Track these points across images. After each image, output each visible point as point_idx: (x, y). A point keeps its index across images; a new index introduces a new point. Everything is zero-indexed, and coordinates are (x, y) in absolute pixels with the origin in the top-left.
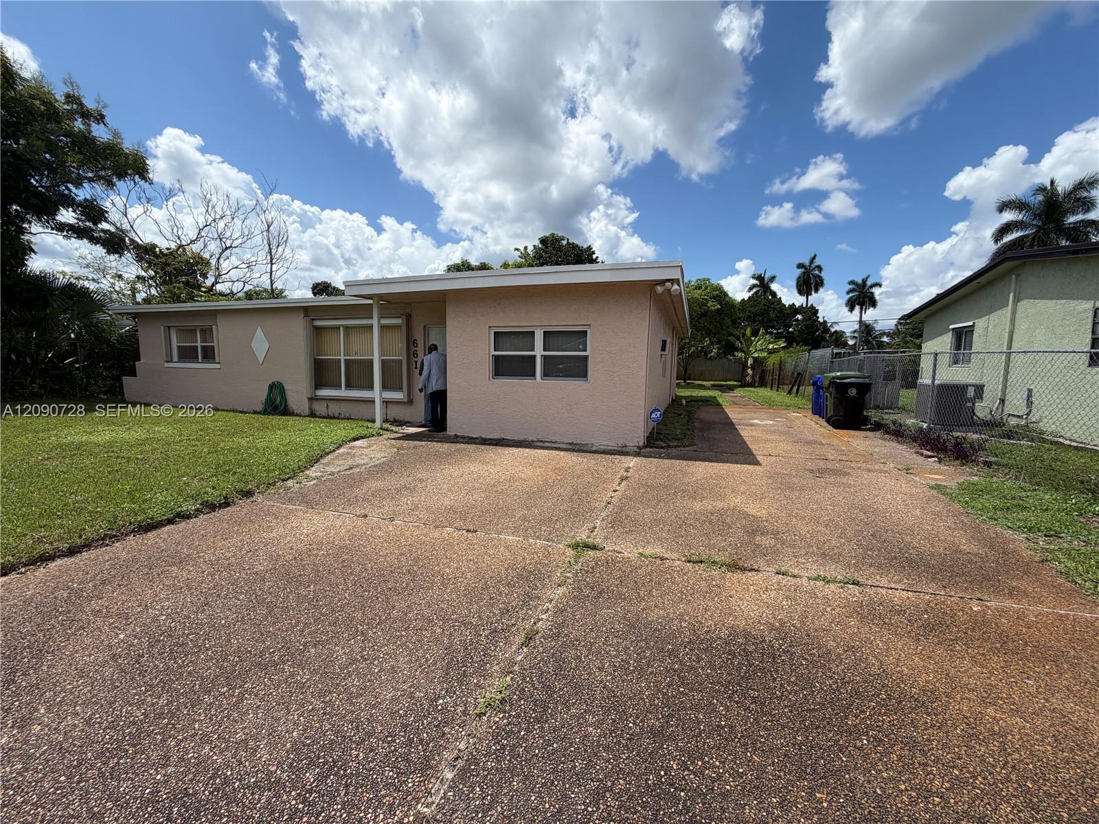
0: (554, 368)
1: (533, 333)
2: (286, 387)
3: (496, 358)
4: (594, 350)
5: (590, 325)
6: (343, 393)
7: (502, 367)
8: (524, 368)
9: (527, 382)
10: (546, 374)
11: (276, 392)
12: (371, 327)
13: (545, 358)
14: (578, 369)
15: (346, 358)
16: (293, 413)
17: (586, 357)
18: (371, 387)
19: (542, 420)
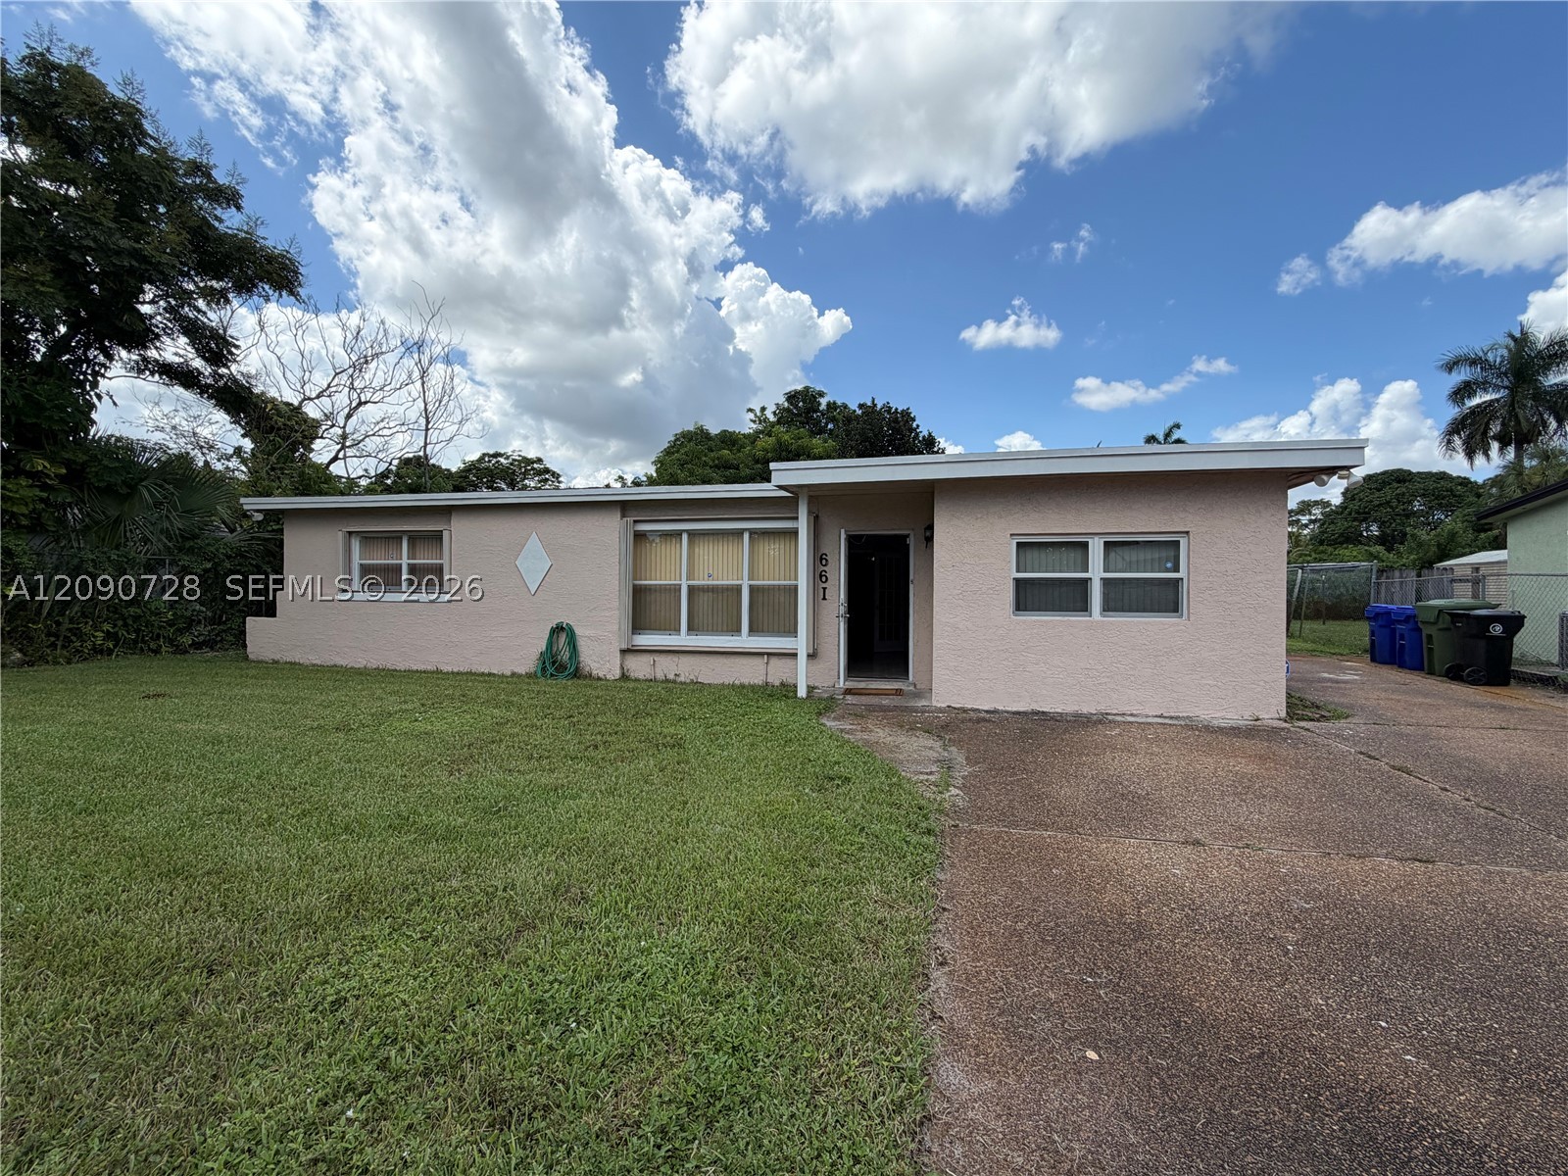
0: (1122, 598)
1: (1085, 546)
2: (578, 631)
3: (1017, 581)
4: (1195, 570)
5: (1187, 533)
6: (683, 639)
7: (1029, 596)
8: (1071, 597)
9: (1076, 619)
10: (1108, 607)
11: (563, 638)
12: (795, 533)
13: (1106, 582)
14: (1165, 598)
15: (691, 582)
16: (591, 675)
17: (1178, 581)
18: (792, 631)
19: (1106, 680)
